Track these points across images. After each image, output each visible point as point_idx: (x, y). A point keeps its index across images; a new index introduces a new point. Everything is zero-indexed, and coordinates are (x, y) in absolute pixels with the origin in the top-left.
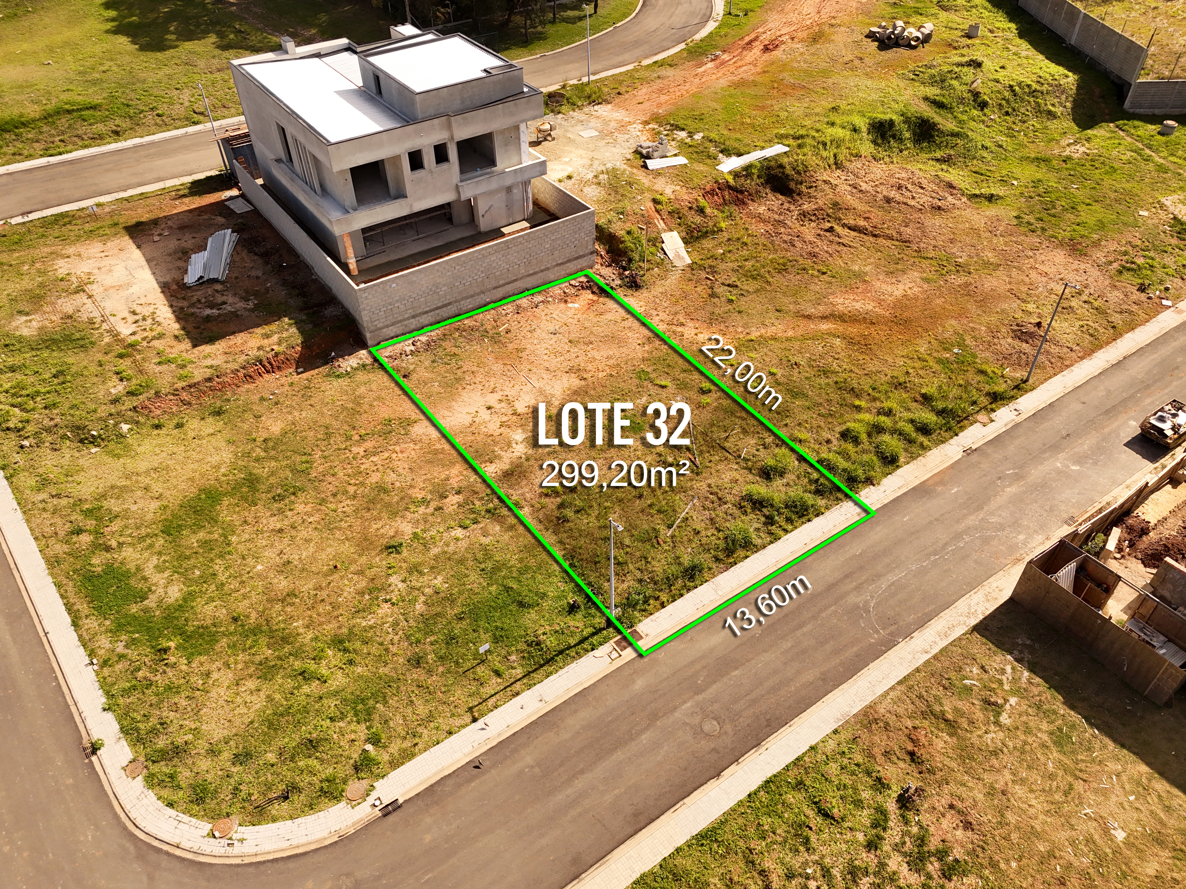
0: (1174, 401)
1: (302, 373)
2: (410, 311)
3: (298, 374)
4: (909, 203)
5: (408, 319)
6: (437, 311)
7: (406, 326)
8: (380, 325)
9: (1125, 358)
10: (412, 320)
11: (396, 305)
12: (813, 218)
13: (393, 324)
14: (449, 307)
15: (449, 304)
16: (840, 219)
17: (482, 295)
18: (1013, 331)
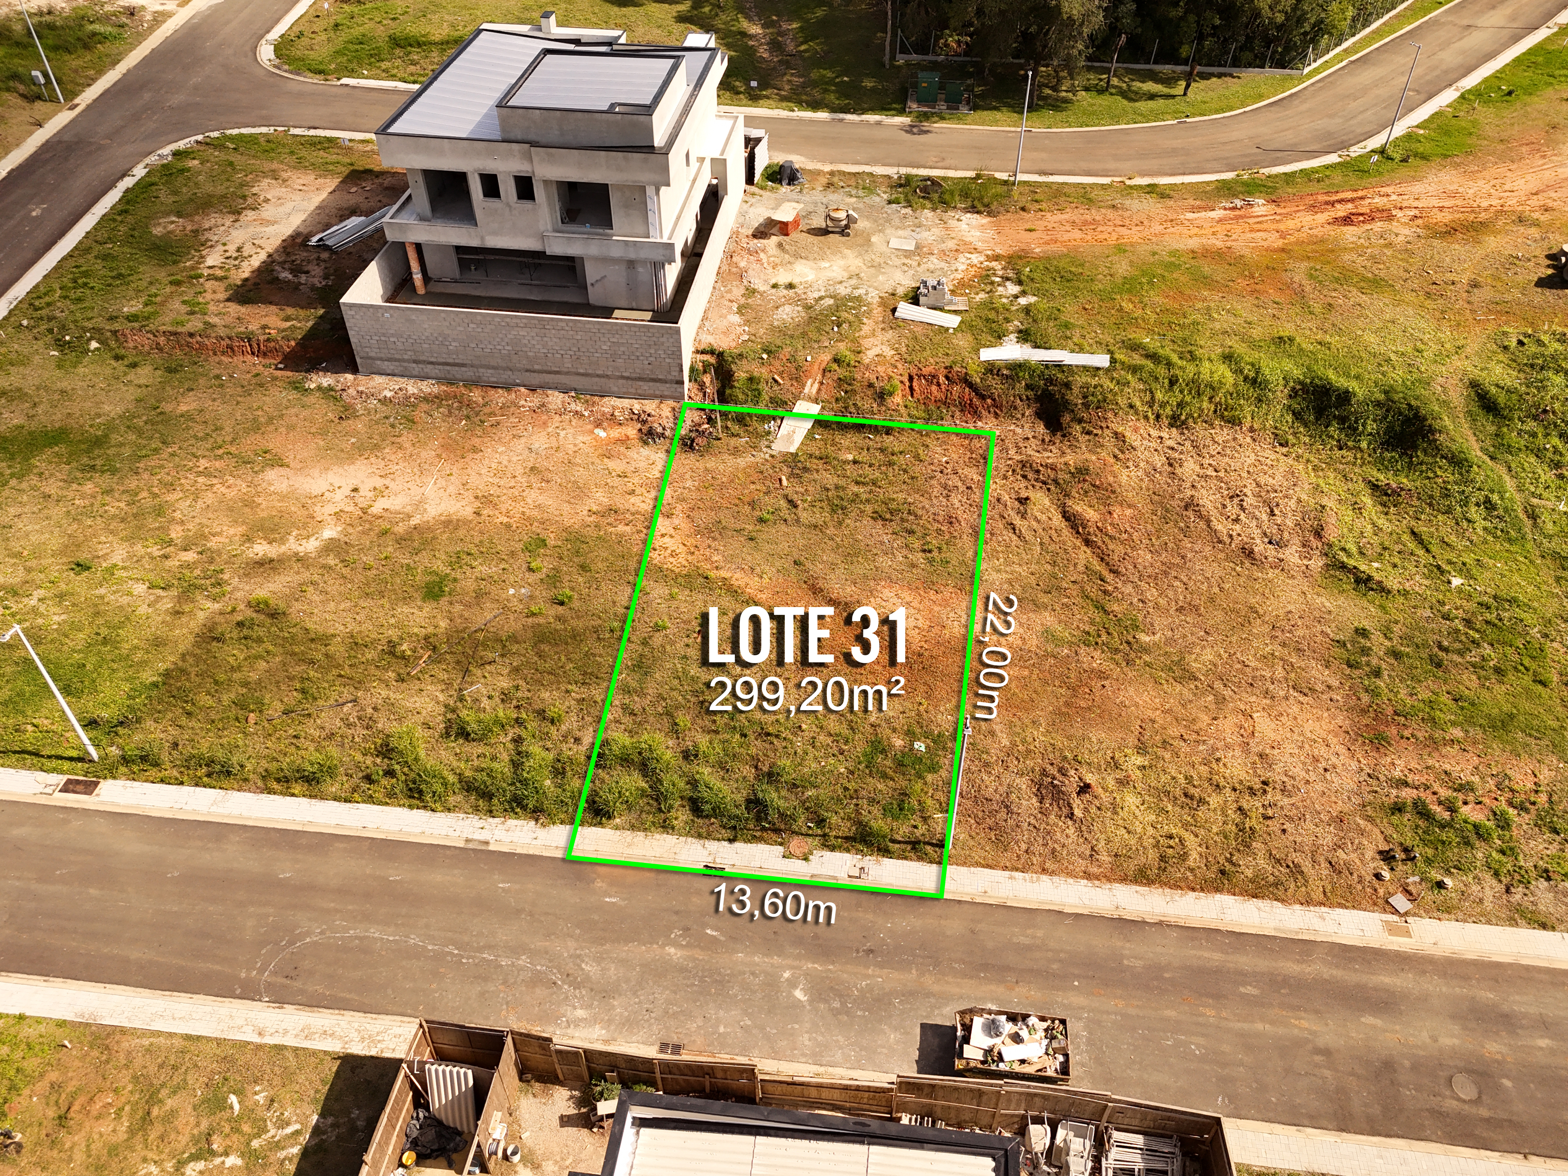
0: (1063, 1022)
1: (281, 369)
2: (409, 353)
3: (277, 369)
4: (1214, 523)
5: (408, 361)
6: (448, 368)
7: (406, 368)
8: (372, 354)
9: (1160, 924)
10: (414, 365)
11: (392, 339)
12: (1031, 475)
13: (389, 360)
14: (463, 369)
15: (463, 365)
16: (1067, 495)
17: (510, 373)
18: (1044, 773)
